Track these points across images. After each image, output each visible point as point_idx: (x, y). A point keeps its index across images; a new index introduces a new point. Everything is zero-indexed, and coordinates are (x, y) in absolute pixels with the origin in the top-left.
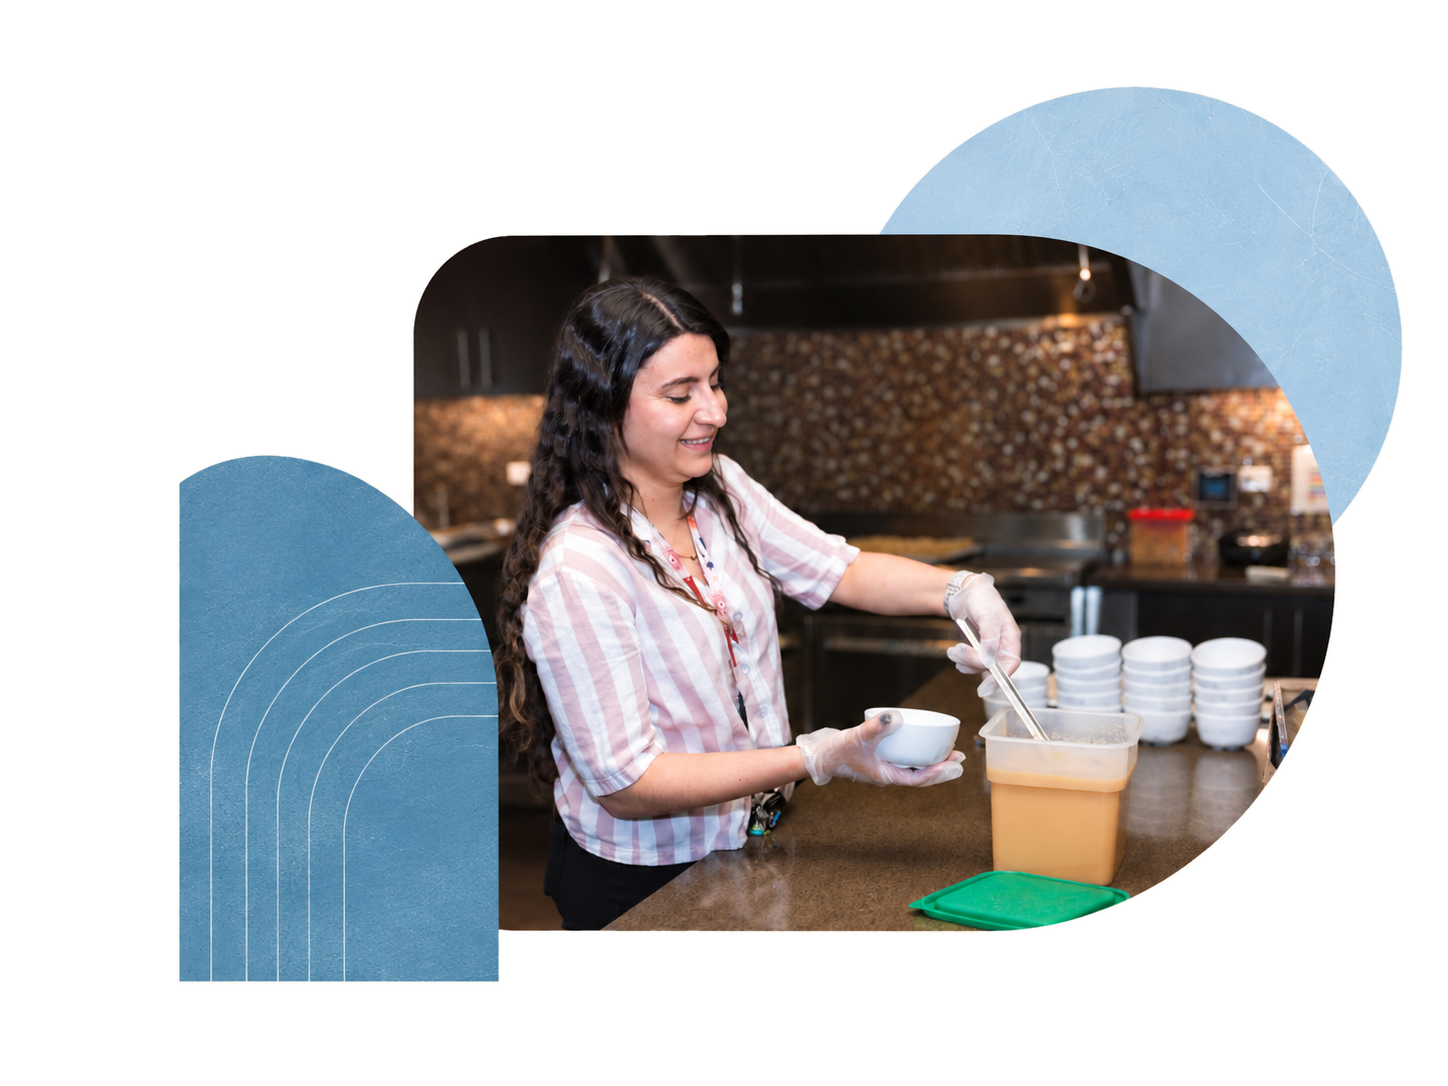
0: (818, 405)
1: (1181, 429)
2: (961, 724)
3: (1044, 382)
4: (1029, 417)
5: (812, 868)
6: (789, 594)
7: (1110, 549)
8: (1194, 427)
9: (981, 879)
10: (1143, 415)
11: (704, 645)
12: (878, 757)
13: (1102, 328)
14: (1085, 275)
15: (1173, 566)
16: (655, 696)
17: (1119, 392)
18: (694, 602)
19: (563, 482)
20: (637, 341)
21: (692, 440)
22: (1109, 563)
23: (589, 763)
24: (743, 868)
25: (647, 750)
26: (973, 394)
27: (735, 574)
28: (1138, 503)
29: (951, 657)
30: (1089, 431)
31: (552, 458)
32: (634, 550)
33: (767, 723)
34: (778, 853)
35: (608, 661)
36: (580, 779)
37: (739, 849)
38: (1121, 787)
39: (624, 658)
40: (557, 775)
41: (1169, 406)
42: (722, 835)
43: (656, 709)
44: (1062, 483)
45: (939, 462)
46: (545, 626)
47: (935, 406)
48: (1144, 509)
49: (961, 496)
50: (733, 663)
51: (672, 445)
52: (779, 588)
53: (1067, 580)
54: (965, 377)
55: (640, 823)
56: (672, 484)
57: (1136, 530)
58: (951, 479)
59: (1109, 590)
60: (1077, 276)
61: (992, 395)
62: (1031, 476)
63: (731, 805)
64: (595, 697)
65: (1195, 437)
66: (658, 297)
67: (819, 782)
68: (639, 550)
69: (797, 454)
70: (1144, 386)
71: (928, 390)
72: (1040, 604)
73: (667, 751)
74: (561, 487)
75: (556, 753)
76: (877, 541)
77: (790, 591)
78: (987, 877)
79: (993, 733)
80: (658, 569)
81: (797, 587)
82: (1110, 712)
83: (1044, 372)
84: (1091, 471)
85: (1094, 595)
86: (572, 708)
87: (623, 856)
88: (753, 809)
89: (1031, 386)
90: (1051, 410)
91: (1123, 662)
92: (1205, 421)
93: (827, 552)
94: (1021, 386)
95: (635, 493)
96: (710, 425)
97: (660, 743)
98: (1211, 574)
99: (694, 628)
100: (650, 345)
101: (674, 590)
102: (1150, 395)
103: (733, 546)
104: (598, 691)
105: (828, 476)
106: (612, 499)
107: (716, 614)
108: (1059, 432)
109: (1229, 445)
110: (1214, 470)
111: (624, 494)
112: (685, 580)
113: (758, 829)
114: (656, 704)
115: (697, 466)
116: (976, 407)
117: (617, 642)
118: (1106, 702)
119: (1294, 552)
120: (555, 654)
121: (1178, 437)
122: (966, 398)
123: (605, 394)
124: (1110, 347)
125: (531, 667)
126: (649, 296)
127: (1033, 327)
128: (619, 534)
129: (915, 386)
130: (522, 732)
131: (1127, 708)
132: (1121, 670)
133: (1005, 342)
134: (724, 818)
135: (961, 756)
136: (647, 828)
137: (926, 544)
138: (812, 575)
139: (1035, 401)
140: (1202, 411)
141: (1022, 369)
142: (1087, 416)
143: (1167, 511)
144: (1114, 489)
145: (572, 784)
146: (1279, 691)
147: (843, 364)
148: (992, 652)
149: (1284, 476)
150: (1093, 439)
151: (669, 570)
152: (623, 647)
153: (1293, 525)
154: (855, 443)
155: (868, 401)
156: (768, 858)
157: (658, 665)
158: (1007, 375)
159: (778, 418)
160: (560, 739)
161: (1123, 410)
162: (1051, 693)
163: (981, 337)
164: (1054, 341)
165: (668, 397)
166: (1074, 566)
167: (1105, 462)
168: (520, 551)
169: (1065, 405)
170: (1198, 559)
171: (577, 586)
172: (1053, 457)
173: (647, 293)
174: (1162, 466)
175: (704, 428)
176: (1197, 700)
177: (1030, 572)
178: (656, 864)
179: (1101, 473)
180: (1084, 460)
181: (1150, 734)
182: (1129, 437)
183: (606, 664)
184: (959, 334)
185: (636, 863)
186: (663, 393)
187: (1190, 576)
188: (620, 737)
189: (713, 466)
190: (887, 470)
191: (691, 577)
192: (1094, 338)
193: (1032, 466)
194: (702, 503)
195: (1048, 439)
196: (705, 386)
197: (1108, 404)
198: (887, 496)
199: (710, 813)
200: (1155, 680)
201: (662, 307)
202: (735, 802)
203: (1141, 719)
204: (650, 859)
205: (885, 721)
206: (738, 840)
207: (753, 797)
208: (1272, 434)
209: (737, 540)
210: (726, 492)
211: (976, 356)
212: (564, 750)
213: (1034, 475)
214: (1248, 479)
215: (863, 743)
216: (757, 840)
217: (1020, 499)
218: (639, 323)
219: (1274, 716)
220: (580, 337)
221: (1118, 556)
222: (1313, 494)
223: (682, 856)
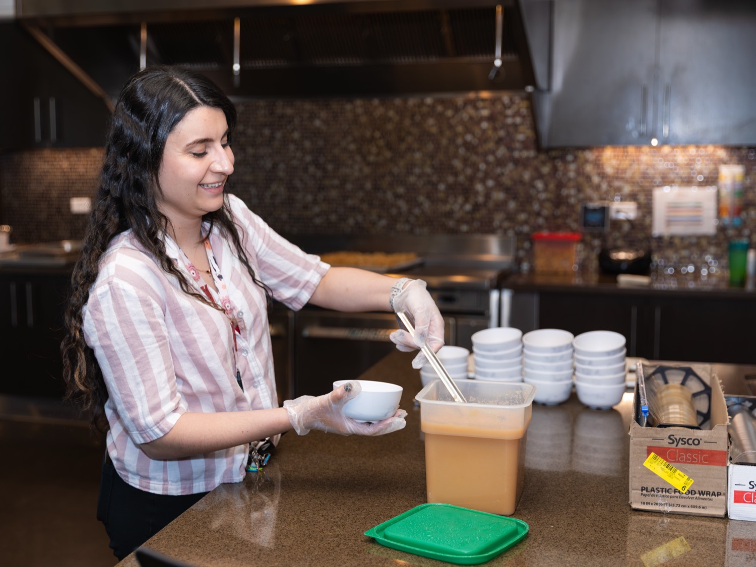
0: (299, 154)
1: (572, 174)
2: (404, 391)
3: (469, 137)
4: (457, 164)
5: (293, 496)
6: (278, 299)
7: (518, 261)
8: (580, 172)
9: (418, 510)
10: (544, 163)
11: (215, 336)
12: (344, 416)
13: (512, 102)
14: (498, 63)
15: (565, 274)
16: (179, 373)
17: (525, 146)
18: (209, 304)
19: (117, 215)
20: (169, 112)
21: (207, 185)
22: (519, 272)
23: (134, 420)
24: (242, 497)
25: (175, 410)
26: (416, 146)
27: (238, 283)
28: (540, 227)
29: (393, 340)
30: (503, 174)
31: (109, 198)
32: (166, 265)
33: (260, 392)
34: (268, 486)
35: (146, 347)
36: (126, 431)
37: (240, 482)
38: (520, 436)
39: (157, 345)
40: (109, 428)
41: (563, 158)
42: (229, 472)
43: (181, 381)
44: (483, 212)
45: (389, 195)
46: (100, 323)
47: (388, 154)
48: (545, 233)
49: (407, 221)
50: (235, 349)
51: (194, 189)
52: (270, 294)
53: (487, 283)
54: (409, 133)
55: (168, 463)
56: (194, 216)
57: (538, 248)
58: (399, 208)
59: (518, 291)
60: (493, 63)
61: (430, 147)
62: (459, 206)
63: (234, 450)
64: (137, 373)
65: (581, 180)
66: (183, 80)
67: (300, 433)
68: (169, 265)
69: (282, 190)
70: (545, 143)
71: (381, 143)
72: (466, 302)
73: (189, 411)
74: (115, 219)
75: (109, 412)
76: (343, 256)
77: (279, 297)
78: (422, 509)
79: (427, 397)
80: (183, 281)
81: (285, 294)
82: (514, 382)
83: (468, 130)
84: (504, 203)
85: (506, 296)
86: (120, 380)
87: (156, 488)
88: (250, 453)
89: (459, 141)
90: (474, 158)
91: (523, 347)
92: (589, 168)
93: (307, 267)
94: (452, 140)
95: (168, 224)
96: (222, 173)
97: (184, 405)
98: (593, 279)
99: (209, 324)
100: (177, 115)
101: (193, 295)
102: (548, 150)
103: (237, 264)
104: (139, 369)
105: (306, 207)
106: (151, 228)
107: (224, 313)
108: (480, 175)
109: (604, 186)
110: (595, 204)
111: (160, 225)
112: (202, 288)
113: (254, 467)
114: (180, 378)
115: (212, 203)
116: (418, 156)
117: (150, 333)
118: (511, 375)
119: (655, 264)
120: (106, 342)
121: (569, 179)
122: (410, 149)
123: (145, 151)
124: (517, 114)
125: (90, 352)
126: (178, 80)
127: (460, 99)
128: (155, 253)
129: (372, 139)
130: (85, 397)
131: (526, 379)
132: (522, 352)
133: (440, 108)
134: (230, 459)
135: (404, 413)
136: (174, 467)
137: (380, 258)
138: (295, 284)
139: (462, 151)
140: (586, 161)
141: (451, 127)
142: (500, 163)
143: (561, 234)
144: (522, 217)
145: (120, 435)
146: (641, 367)
147: (317, 123)
148: (422, 336)
149: (646, 208)
150: (506, 181)
151: (191, 281)
152: (156, 337)
153: (654, 245)
154: (327, 182)
155: (336, 151)
156: (261, 490)
157: (180, 349)
158: (441, 132)
159: (269, 165)
160: (113, 402)
161: (528, 159)
162: (471, 368)
163: (422, 104)
164: (476, 108)
165: (190, 153)
166: (492, 274)
167: (515, 198)
168: (85, 266)
169: (485, 154)
170: (583, 268)
171: (123, 293)
172: (477, 193)
173: (177, 77)
174: (559, 201)
175: (217, 175)
176: (577, 373)
177: (459, 279)
178: (180, 494)
179: (512, 205)
180: (499, 196)
181: (542, 397)
182: (533, 179)
183: (144, 350)
184: (405, 102)
185: (165, 493)
186: (188, 150)
187: (577, 281)
188: (154, 402)
189: (224, 203)
190: (350, 202)
191: (206, 286)
192: (505, 107)
193: (460, 200)
194: (216, 230)
195: (472, 179)
196: (218, 145)
197: (516, 154)
198: (351, 221)
199: (220, 456)
200: (547, 359)
201: (187, 88)
202: (238, 448)
203: (534, 387)
204: (175, 490)
205: (348, 389)
206: (239, 477)
207: (250, 444)
208: (637, 177)
209: (240, 258)
210: (233, 222)
211: (418, 118)
212: (115, 410)
213: (462, 206)
214: (618, 211)
215: (333, 406)
216: (253, 475)
217: (451, 223)
218: (170, 99)
219: (638, 385)
220: (128, 110)
221: (525, 266)
222: (669, 222)
223: (199, 487)
